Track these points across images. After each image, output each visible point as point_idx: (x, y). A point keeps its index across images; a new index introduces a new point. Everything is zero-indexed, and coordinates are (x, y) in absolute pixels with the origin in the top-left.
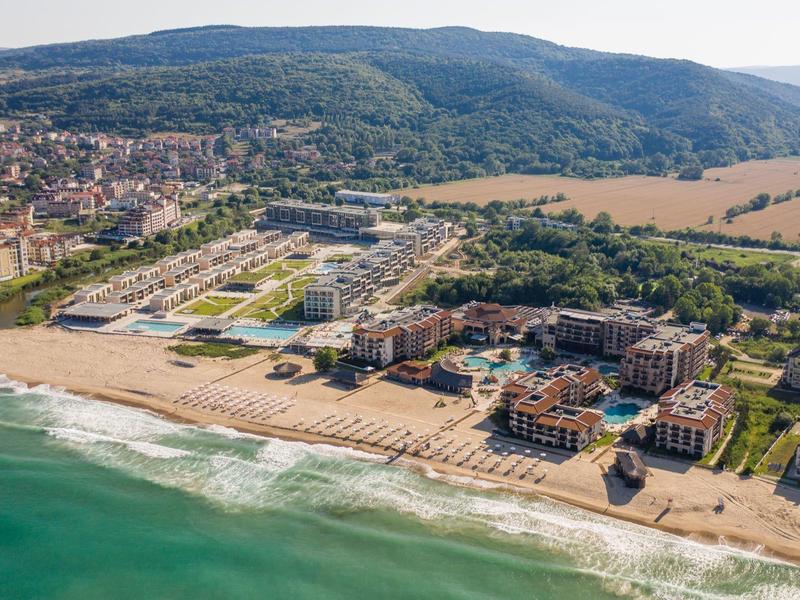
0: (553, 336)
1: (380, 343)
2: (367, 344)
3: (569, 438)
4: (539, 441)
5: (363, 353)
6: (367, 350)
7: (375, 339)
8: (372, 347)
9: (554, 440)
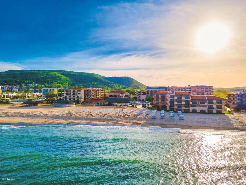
0: (146, 96)
1: (79, 92)
2: (72, 94)
3: (215, 106)
4: (194, 112)
5: (70, 98)
6: (72, 96)
7: (76, 91)
8: (75, 95)
9: (206, 109)
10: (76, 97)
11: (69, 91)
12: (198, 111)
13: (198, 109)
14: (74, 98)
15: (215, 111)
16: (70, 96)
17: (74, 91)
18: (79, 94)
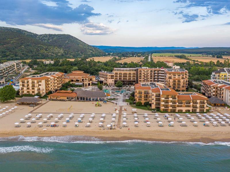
1: (40, 83)
2: (30, 85)
3: (198, 105)
4: (180, 112)
5: (28, 90)
6: (31, 88)
7: (36, 81)
8: (34, 86)
9: (191, 109)
10: (36, 89)
11: (26, 82)
12: (184, 111)
13: (184, 109)
14: (33, 90)
15: (198, 110)
16: (28, 89)
17: (33, 83)
18: (40, 85)
